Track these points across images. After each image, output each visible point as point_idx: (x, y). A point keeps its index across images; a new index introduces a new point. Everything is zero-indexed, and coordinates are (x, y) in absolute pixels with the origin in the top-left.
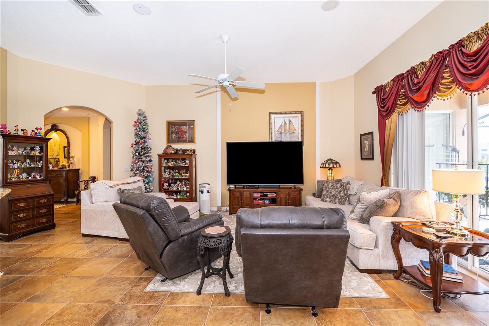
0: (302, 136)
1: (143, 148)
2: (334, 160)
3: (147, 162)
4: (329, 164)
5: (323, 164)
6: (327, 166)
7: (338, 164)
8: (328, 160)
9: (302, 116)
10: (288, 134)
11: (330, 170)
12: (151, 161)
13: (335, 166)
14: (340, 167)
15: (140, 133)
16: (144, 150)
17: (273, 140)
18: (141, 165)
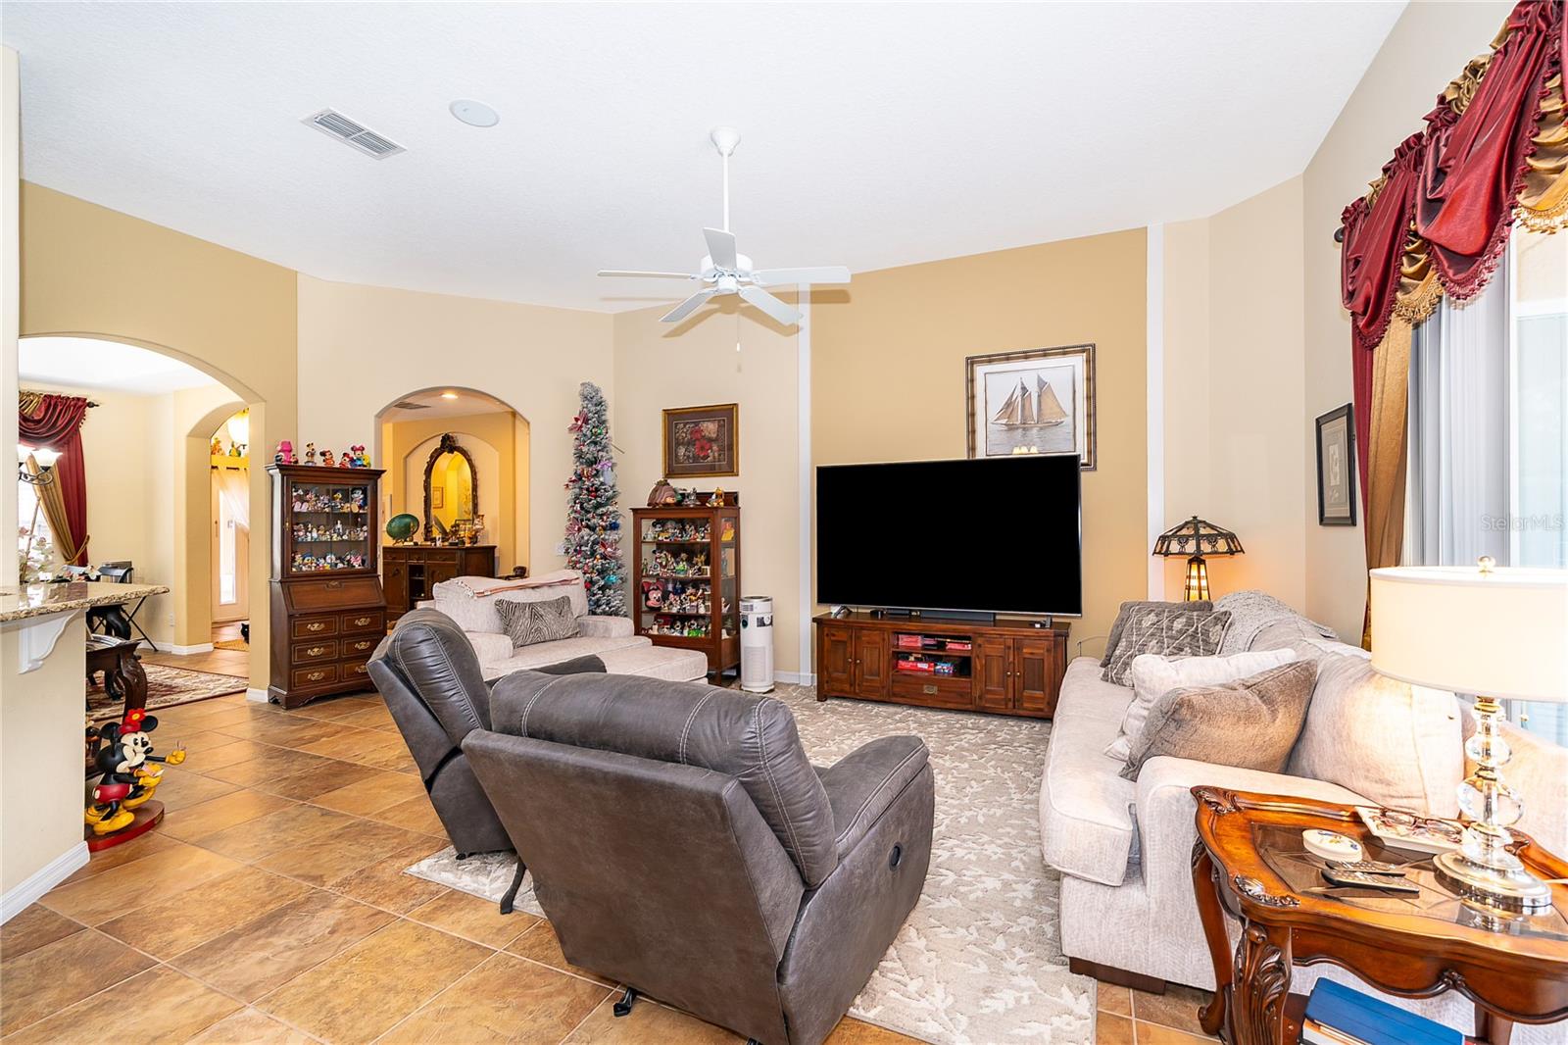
0: (1092, 434)
1: (592, 491)
2: (1209, 526)
3: (604, 529)
4: (1186, 539)
5: (1163, 539)
6: (1175, 547)
8: (1186, 524)
9: (1091, 363)
10: (1035, 431)
11: (1194, 567)
12: (614, 527)
13: (1206, 547)
14: (1233, 551)
15: (585, 449)
16: (596, 497)
18: (586, 538)
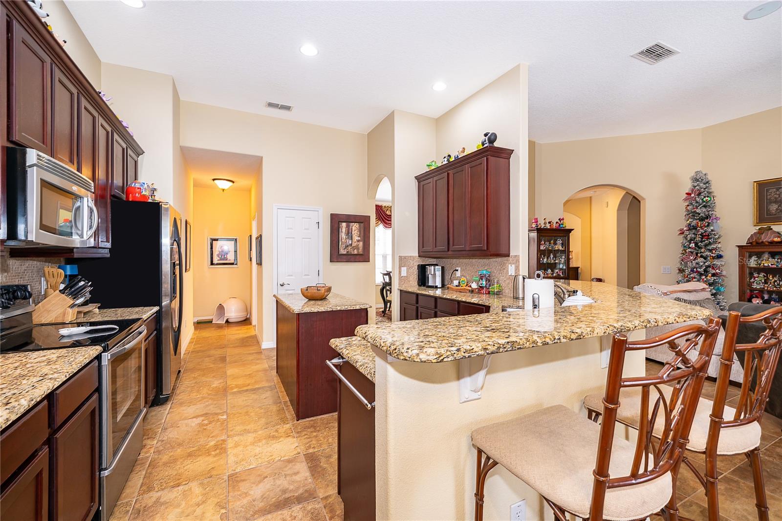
1: (705, 236)
3: (714, 258)
12: (720, 257)
15: (698, 211)
16: (707, 239)
18: (702, 264)
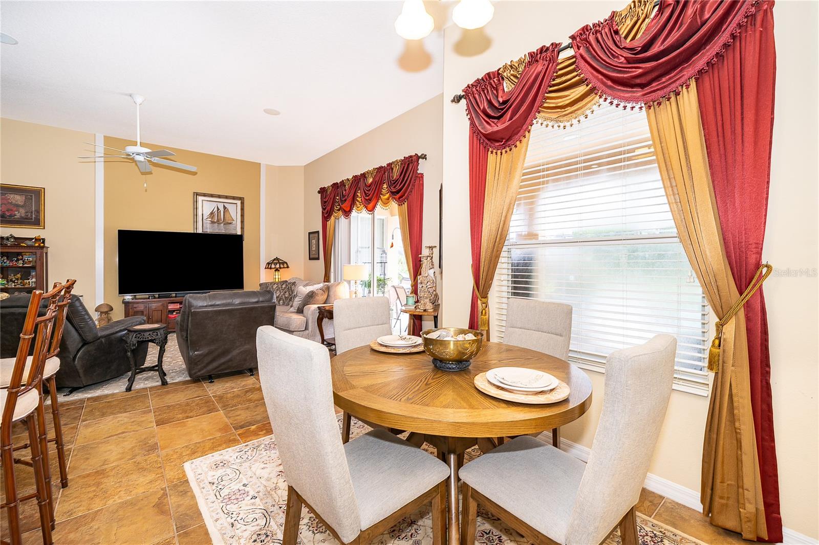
0: (242, 228)
2: (281, 260)
4: (276, 264)
5: (268, 264)
6: (273, 266)
7: (285, 264)
8: (274, 260)
9: (242, 203)
10: (222, 225)
11: (277, 272)
13: (282, 266)
14: (288, 267)
17: (200, 231)
